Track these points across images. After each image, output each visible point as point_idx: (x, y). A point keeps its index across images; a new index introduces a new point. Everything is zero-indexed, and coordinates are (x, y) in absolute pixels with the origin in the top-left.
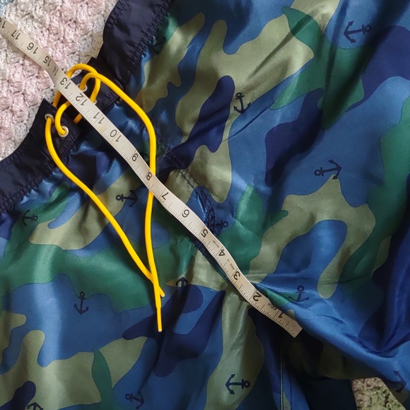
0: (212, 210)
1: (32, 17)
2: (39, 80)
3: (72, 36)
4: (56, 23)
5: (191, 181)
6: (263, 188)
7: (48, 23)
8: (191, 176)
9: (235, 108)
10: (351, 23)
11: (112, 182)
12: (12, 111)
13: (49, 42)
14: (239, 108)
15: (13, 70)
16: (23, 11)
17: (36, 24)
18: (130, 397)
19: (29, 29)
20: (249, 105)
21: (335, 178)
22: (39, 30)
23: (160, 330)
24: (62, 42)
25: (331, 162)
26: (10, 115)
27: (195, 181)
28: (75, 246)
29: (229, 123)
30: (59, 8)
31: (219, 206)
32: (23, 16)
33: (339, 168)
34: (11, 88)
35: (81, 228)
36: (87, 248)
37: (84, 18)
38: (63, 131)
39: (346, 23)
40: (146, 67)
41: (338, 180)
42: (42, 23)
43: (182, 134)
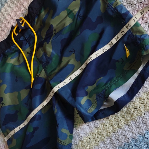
0: (47, 59)
1: (14, 3)
2: (14, 20)
3: (22, 9)
4: (19, 5)
5: (43, 51)
6: (59, 54)
7: (17, 5)
8: (43, 49)
9: (54, 33)
10: (81, 14)
11: (26, 49)
12: (7, 28)
13: (17, 10)
14: (55, 33)
15: (8, 16)
16: (12, 1)
17: (14, 5)
18: (25, 104)
19: (13, 6)
20: (57, 33)
21: (74, 53)
22: (15, 7)
23: (32, 87)
24: (20, 10)
25: (73, 49)
26: (6, 28)
27: (44, 51)
28: (17, 64)
29: (52, 37)
30: (20, 1)
31: (49, 58)
32: (12, 2)
33: (75, 51)
34: (7, 21)
35: (18, 60)
36: (19, 65)
37: (25, 5)
38: (16, 34)
39: (80, 14)
40: (36, 20)
41: (74, 54)
42: (16, 5)
43: (42, 38)
